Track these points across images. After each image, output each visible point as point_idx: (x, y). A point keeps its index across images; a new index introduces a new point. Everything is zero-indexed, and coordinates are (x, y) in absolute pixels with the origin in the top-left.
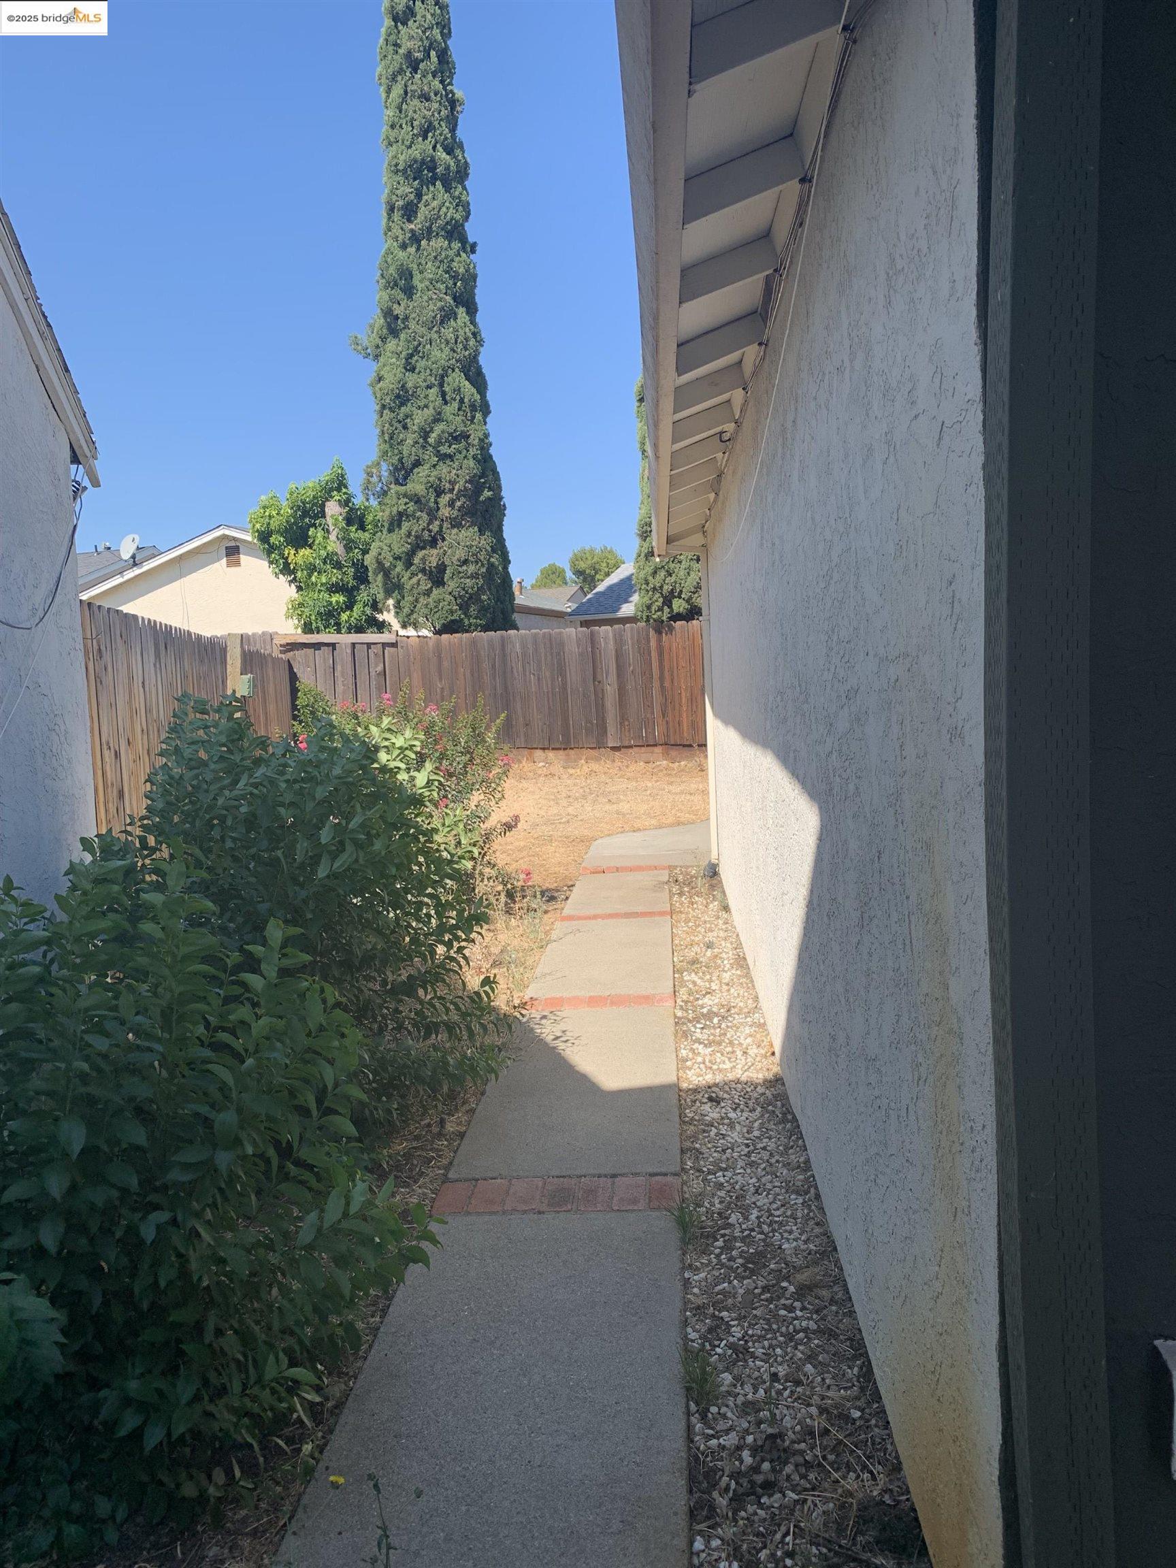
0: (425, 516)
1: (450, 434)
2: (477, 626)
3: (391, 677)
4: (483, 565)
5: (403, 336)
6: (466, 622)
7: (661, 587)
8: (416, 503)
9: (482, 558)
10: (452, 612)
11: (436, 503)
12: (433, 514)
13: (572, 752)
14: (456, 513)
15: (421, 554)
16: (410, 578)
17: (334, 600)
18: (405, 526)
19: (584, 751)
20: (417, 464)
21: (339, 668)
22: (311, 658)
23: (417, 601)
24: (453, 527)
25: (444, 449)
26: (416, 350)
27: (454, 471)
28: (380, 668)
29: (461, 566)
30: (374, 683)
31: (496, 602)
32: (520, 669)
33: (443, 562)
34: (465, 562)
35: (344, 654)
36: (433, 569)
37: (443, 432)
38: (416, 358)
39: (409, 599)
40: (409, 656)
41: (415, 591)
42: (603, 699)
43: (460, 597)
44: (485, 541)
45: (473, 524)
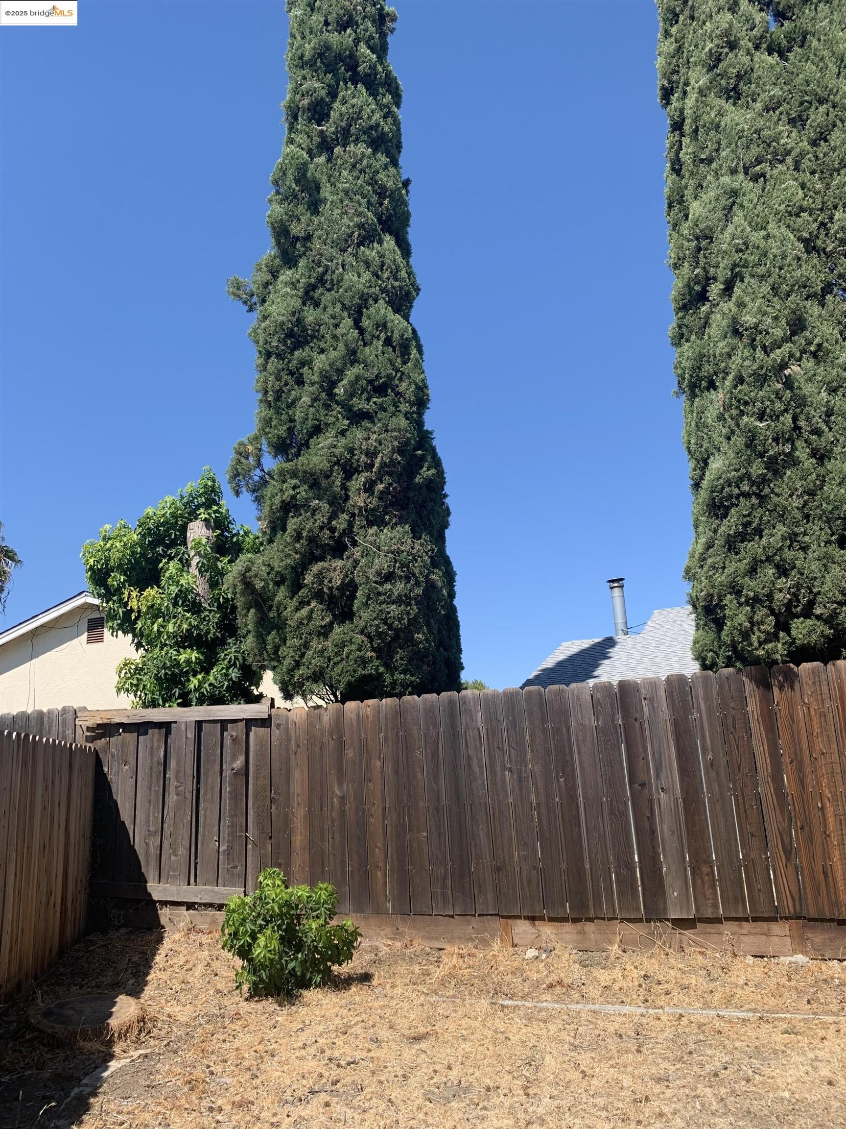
0: (325, 506)
1: (370, 382)
2: (405, 685)
3: (256, 778)
4: (418, 584)
5: (302, 263)
6: (388, 679)
7: (770, 596)
8: (311, 487)
9: (417, 571)
10: (364, 662)
11: (344, 487)
12: (338, 503)
13: (590, 927)
14: (374, 502)
15: (316, 568)
16: (297, 609)
17: (182, 658)
18: (292, 523)
19: (617, 926)
20: (317, 430)
21: (173, 764)
22: (132, 748)
23: (306, 645)
24: (370, 524)
25: (359, 404)
26: (321, 280)
27: (375, 437)
28: (239, 763)
29: (381, 584)
30: (227, 789)
31: (438, 647)
32: (485, 759)
33: (352, 580)
34: (389, 577)
35: (183, 742)
36: (336, 592)
37: (358, 378)
38: (320, 291)
39: (294, 642)
40: (288, 741)
41: (304, 630)
42: (651, 818)
43: (380, 635)
44: (422, 547)
45: (402, 521)
